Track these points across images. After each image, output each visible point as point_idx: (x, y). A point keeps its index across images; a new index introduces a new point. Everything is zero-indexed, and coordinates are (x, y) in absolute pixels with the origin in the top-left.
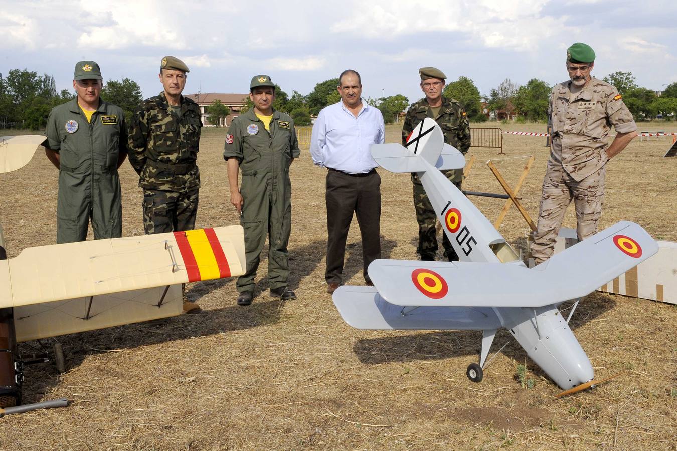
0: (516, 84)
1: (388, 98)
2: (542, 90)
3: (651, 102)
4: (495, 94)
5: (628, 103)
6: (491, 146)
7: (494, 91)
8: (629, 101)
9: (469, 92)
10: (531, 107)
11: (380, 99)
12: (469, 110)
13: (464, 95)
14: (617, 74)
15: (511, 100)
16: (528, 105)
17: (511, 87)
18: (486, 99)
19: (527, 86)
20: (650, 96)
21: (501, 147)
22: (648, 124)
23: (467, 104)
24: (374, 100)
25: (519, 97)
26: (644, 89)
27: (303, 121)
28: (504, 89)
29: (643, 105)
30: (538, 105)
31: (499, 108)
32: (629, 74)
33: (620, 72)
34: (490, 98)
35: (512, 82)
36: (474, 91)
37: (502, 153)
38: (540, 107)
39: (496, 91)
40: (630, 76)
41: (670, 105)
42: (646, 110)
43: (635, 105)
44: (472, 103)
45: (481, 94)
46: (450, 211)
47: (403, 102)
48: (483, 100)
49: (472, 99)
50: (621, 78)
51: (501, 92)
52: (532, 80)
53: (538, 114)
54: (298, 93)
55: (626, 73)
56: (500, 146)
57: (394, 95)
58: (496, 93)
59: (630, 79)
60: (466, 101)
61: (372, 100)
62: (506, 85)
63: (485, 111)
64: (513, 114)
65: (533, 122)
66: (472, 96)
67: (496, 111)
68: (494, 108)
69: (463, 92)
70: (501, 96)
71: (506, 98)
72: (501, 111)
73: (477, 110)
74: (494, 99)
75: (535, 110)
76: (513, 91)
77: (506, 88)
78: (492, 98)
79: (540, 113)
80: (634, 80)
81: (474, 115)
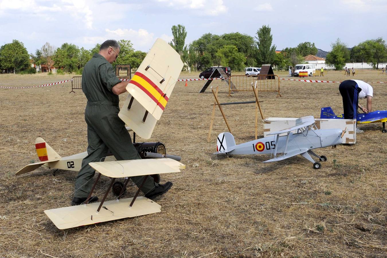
0: (54, 47)
2: (74, 51)
4: (39, 53)
5: (131, 61)
7: (38, 51)
8: (131, 60)
9: (21, 51)
10: (67, 63)
12: (22, 65)
13: (17, 53)
14: (122, 42)
15: (51, 58)
16: (66, 61)
17: (50, 49)
18: (33, 57)
19: (62, 48)
23: (21, 60)
25: (57, 56)
26: (140, 52)
28: (45, 50)
30: (72, 61)
31: (42, 64)
32: (129, 42)
33: (123, 40)
34: (36, 56)
35: (51, 45)
36: (24, 51)
38: (73, 63)
39: (39, 51)
40: (129, 43)
43: (135, 62)
44: (25, 59)
45: (29, 53)
46: (256, 146)
48: (30, 58)
49: (25, 57)
50: (124, 44)
51: (43, 52)
52: (64, 44)
53: (73, 68)
55: (127, 41)
58: (40, 53)
59: (130, 45)
60: (20, 58)
62: (46, 47)
63: (33, 66)
64: (53, 67)
65: (69, 73)
66: (23, 55)
67: (40, 66)
68: (38, 63)
69: (16, 52)
70: (43, 55)
71: (47, 56)
72: (43, 66)
73: (27, 64)
74: (38, 57)
75: (70, 66)
76: (53, 51)
77: (46, 49)
78: (37, 56)
79: (74, 67)
80: (132, 46)
81: (26, 69)
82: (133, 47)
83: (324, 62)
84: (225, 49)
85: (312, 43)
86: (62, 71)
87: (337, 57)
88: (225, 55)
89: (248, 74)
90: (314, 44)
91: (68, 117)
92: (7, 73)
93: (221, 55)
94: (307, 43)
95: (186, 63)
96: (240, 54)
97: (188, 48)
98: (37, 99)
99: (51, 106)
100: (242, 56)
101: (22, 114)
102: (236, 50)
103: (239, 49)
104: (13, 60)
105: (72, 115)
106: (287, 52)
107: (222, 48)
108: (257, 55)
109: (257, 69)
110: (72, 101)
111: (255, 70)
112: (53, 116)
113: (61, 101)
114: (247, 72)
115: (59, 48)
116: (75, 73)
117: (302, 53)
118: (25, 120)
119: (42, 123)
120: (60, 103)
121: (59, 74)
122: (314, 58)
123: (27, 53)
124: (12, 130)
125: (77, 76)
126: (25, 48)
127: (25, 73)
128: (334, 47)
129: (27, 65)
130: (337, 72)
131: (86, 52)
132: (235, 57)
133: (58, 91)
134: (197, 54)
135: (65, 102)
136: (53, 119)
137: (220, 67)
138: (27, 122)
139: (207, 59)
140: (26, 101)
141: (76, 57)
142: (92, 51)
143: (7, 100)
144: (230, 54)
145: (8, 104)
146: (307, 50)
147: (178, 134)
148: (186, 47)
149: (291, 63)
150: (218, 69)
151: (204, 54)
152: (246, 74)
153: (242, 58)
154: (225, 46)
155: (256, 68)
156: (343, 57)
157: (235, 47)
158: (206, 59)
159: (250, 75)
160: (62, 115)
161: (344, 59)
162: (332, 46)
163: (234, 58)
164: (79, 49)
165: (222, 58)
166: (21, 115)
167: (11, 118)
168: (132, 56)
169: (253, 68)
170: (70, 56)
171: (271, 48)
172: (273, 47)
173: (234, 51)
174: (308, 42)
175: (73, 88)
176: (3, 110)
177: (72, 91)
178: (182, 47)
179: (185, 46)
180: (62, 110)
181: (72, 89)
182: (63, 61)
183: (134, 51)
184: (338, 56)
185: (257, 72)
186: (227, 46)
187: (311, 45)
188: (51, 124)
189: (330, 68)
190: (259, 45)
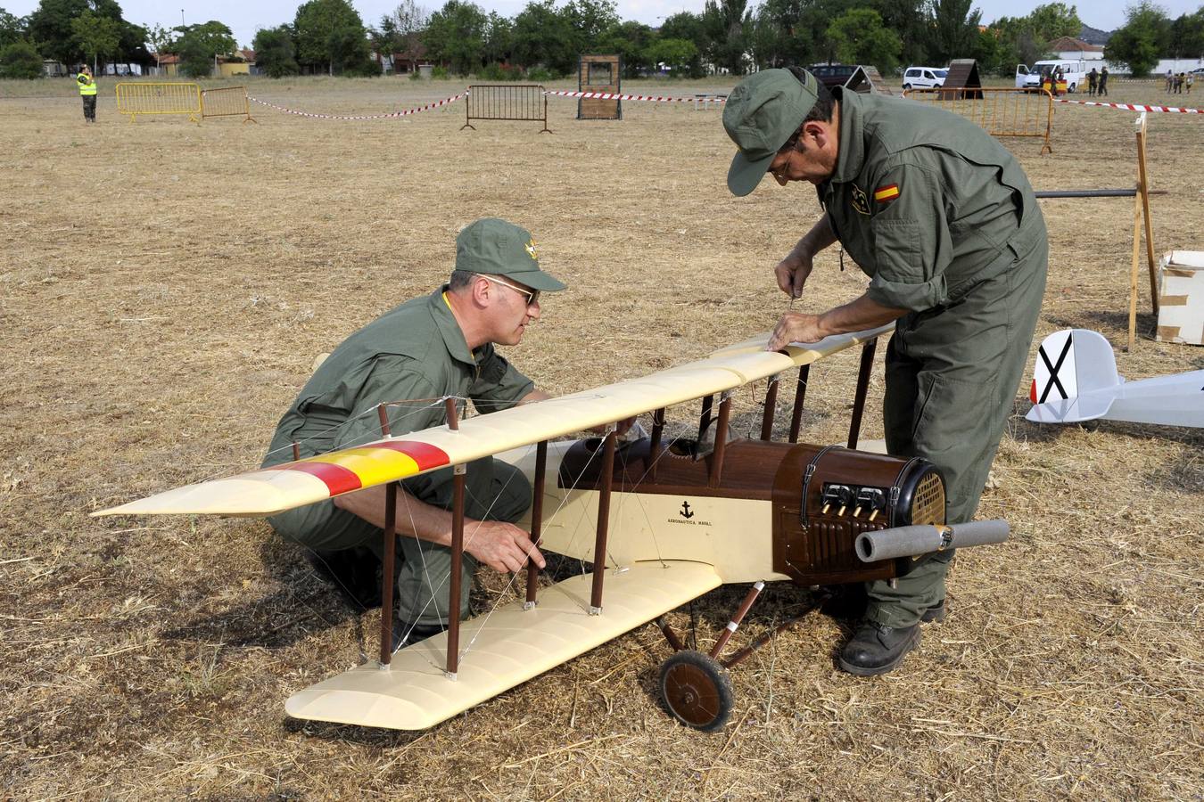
0: (424, 9)
1: (192, 27)
2: (473, 20)
3: (648, 46)
4: (388, 25)
5: (613, 46)
6: (507, 117)
7: (387, 21)
8: (613, 43)
9: (345, 20)
10: (457, 50)
11: (176, 29)
12: (349, 54)
13: (336, 25)
15: (419, 36)
16: (451, 46)
17: (415, 14)
18: (375, 35)
19: (444, 13)
20: (646, 36)
21: (545, 120)
22: (646, 82)
23: (346, 42)
24: (167, 30)
25: (432, 33)
26: (636, 24)
27: (29, 69)
28: (405, 18)
29: (636, 50)
30: (468, 46)
31: (397, 51)
36: (354, 19)
37: (546, 130)
38: (471, 50)
39: (390, 20)
41: (678, 51)
42: (640, 59)
43: (623, 50)
44: (355, 40)
45: (365, 24)
47: (223, 35)
48: (369, 36)
49: (355, 33)
51: (398, 22)
53: (469, 64)
54: (7, 11)
56: (544, 118)
57: (203, 22)
58: (391, 24)
59: (610, 6)
60: (343, 36)
61: (162, 30)
62: (407, 9)
63: (374, 56)
64: (422, 62)
65: (461, 77)
66: (352, 28)
67: (392, 56)
68: (387, 50)
69: (335, 20)
70: (400, 28)
71: (409, 33)
72: (400, 57)
73: (361, 53)
74: (387, 34)
75: (463, 56)
76: (421, 21)
77: (407, 15)
78: (385, 32)
79: (473, 61)
80: (616, 8)
81: (357, 63)
82: (618, 11)
83: (1101, 55)
84: (850, 17)
85: (1068, 7)
86: (442, 70)
87: (1137, 43)
88: (849, 34)
89: (908, 84)
90: (1074, 8)
91: (453, 210)
92: (313, 73)
93: (839, 34)
94: (1056, 7)
95: (750, 54)
96: (887, 32)
97: (755, 15)
98: (374, 147)
99: (408, 171)
100: (894, 38)
101: (321, 197)
102: (879, 21)
103: (886, 19)
104: (327, 41)
105: (466, 201)
106: (1003, 30)
107: (841, 17)
108: (931, 34)
109: (934, 72)
110: (465, 156)
111: (927, 74)
112: (409, 205)
113: (436, 153)
114: (907, 80)
115: (436, 13)
116: (475, 76)
117: (1041, 31)
118: (326, 218)
119: (373, 232)
120: (433, 159)
121: (438, 77)
122: (1075, 44)
123: (359, 22)
124: (278, 256)
125: (479, 83)
126: (356, 12)
127: (355, 75)
128: (1133, 15)
129: (362, 55)
130: (1134, 81)
131: (502, 23)
132: (873, 40)
133: (431, 123)
134: (776, 30)
135: (447, 156)
136: (409, 214)
137: (833, 64)
138: (330, 224)
139: (803, 45)
140: (342, 151)
141: (478, 34)
142: (517, 20)
143: (293, 146)
144: (862, 32)
145: (293, 161)
146: (1054, 25)
147: (816, 289)
148: (751, 11)
149: (1017, 56)
150: (864, 70)
151: (795, 33)
152: (905, 83)
153: (891, 43)
154: (851, 11)
155: (930, 70)
156: (1154, 44)
157: (875, 12)
158: (801, 44)
159: (913, 87)
160: (436, 201)
161: (1156, 49)
162: (1128, 14)
163: (872, 43)
164: (486, 14)
165: (840, 42)
166: (318, 199)
167: (287, 209)
168: (615, 35)
169: (923, 69)
170: (462, 33)
171: (968, 16)
172: (976, 14)
173: (871, 25)
174: (1059, 4)
175: (470, 115)
176: (274, 178)
177: (468, 125)
178: (741, 12)
179: (747, 9)
180: (437, 183)
181: (468, 118)
182: (447, 45)
183: (621, 22)
184: (1143, 40)
185: (933, 78)
186: (856, 12)
187: (1067, 11)
188: (403, 235)
189: (1116, 72)
190: (937, 9)
